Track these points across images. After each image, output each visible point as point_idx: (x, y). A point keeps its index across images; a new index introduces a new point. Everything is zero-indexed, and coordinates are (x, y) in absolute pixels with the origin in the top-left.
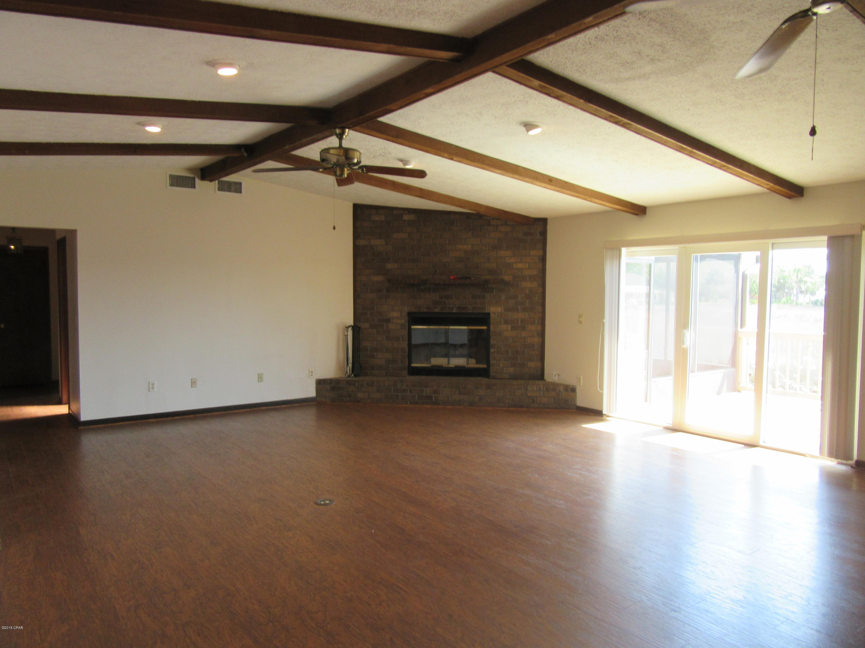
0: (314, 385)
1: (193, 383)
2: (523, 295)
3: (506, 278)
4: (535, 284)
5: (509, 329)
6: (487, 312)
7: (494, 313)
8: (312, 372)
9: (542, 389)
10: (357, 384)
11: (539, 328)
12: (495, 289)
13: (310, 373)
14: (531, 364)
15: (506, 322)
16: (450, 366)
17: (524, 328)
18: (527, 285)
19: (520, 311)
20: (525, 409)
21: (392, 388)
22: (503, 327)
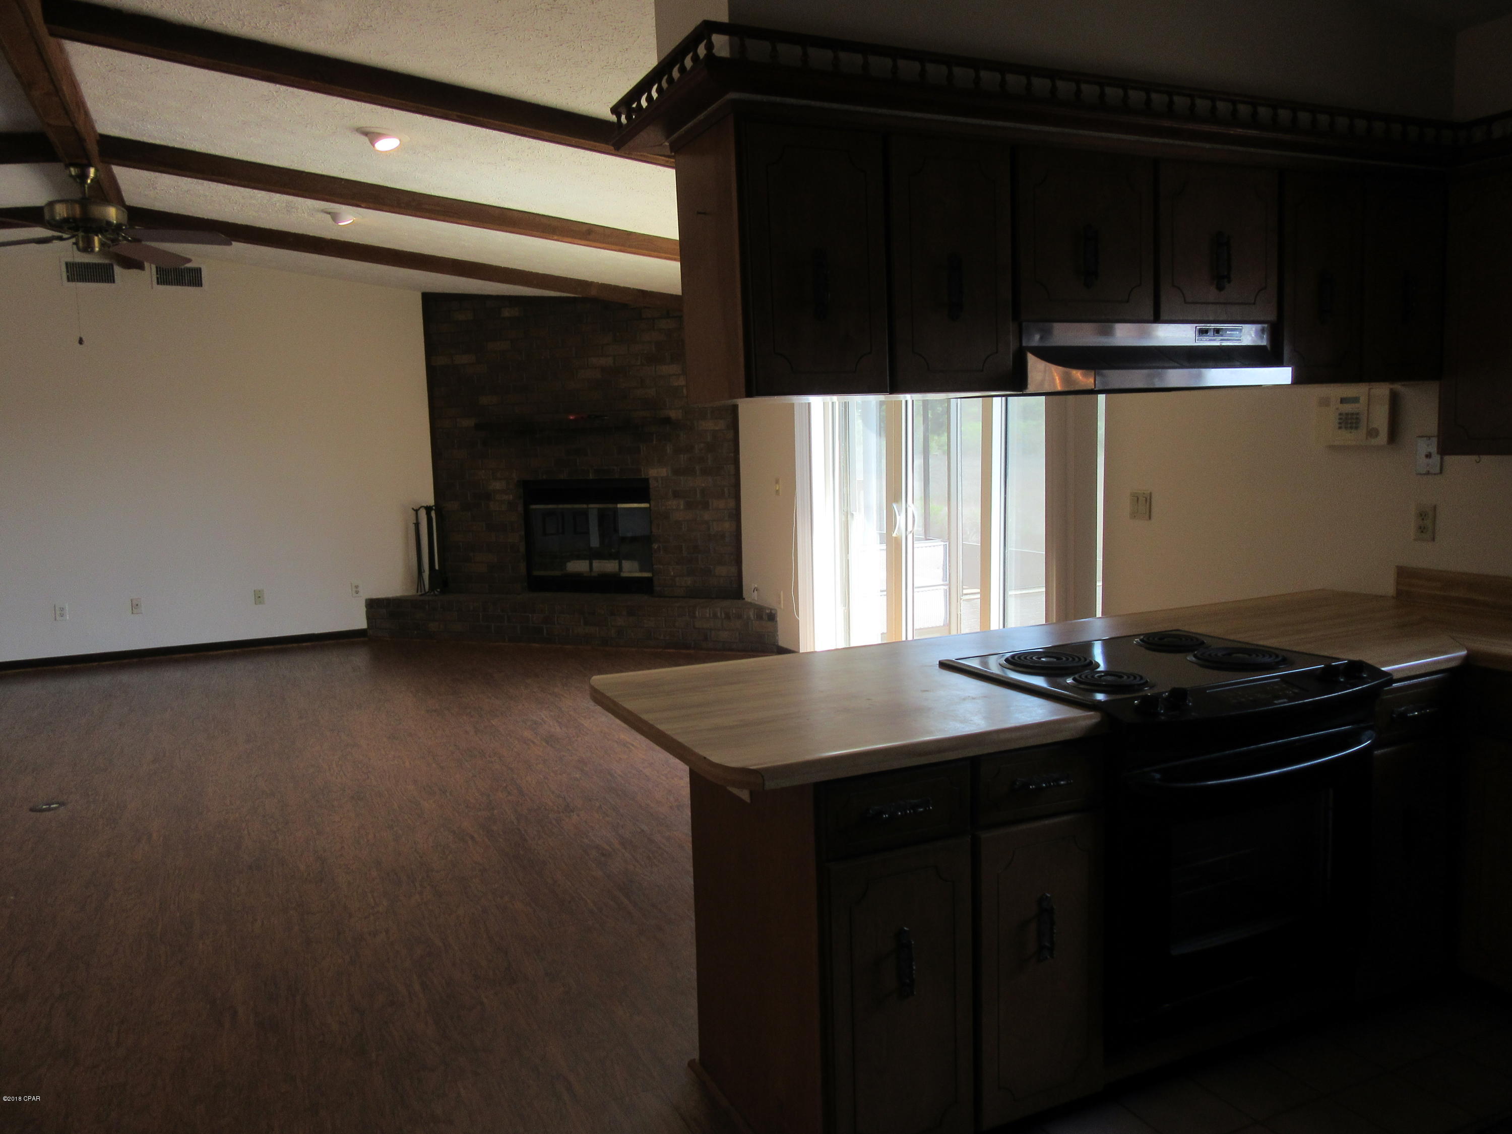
0: (364, 610)
1: (135, 606)
2: (702, 445)
3: (674, 414)
4: (721, 425)
5: (682, 507)
6: (643, 476)
7: (656, 479)
8: (357, 587)
9: (719, 614)
10: (427, 607)
11: (732, 504)
12: (655, 435)
13: (354, 589)
14: (722, 571)
15: (676, 495)
16: (593, 574)
17: (706, 506)
18: (709, 425)
19: (698, 473)
20: (692, 651)
21: (481, 614)
22: (672, 503)
